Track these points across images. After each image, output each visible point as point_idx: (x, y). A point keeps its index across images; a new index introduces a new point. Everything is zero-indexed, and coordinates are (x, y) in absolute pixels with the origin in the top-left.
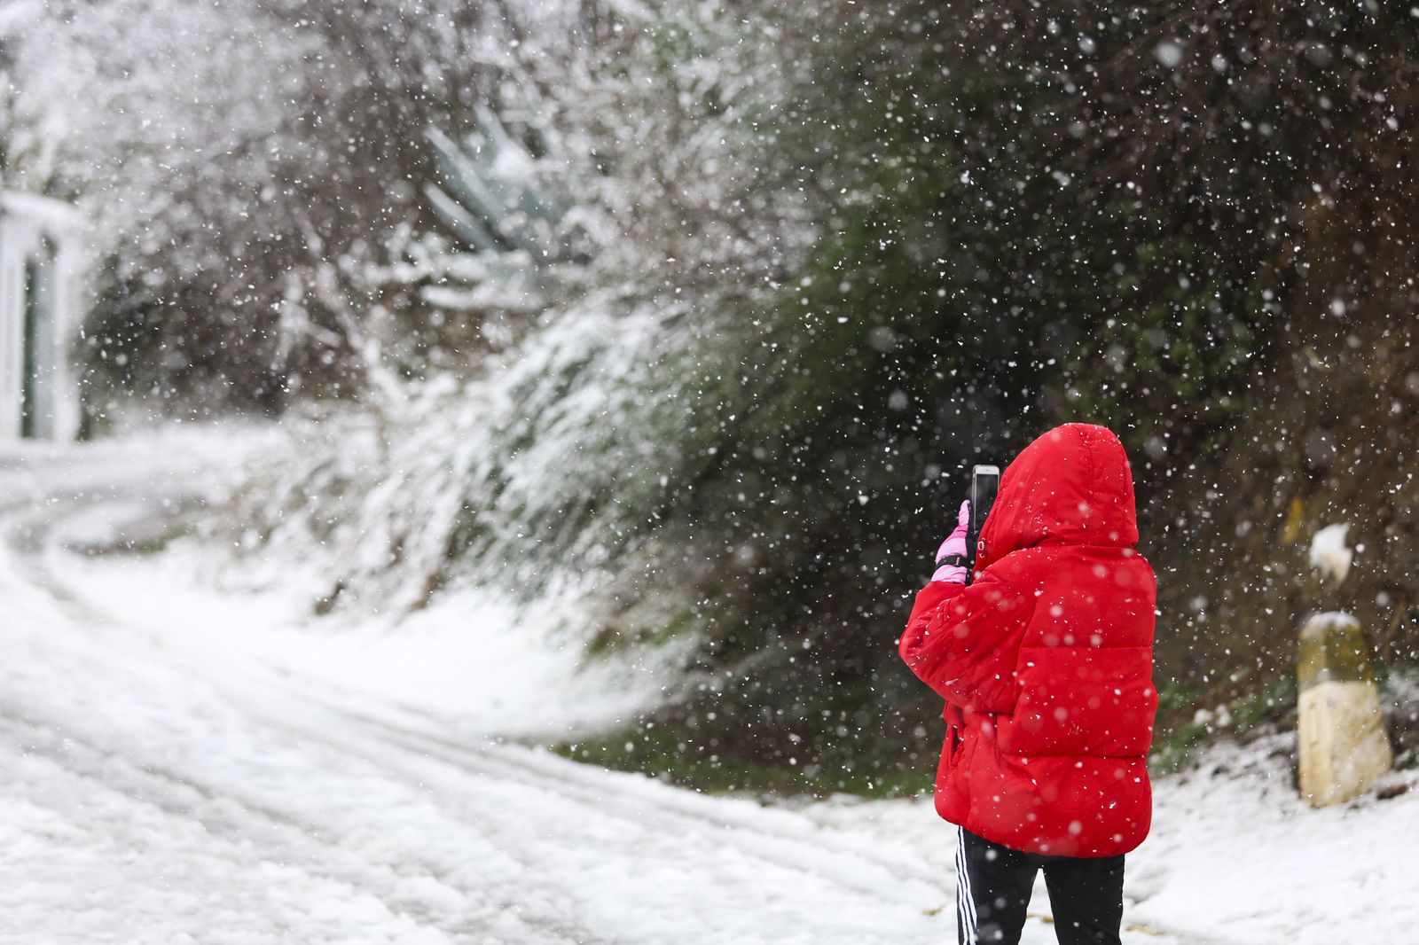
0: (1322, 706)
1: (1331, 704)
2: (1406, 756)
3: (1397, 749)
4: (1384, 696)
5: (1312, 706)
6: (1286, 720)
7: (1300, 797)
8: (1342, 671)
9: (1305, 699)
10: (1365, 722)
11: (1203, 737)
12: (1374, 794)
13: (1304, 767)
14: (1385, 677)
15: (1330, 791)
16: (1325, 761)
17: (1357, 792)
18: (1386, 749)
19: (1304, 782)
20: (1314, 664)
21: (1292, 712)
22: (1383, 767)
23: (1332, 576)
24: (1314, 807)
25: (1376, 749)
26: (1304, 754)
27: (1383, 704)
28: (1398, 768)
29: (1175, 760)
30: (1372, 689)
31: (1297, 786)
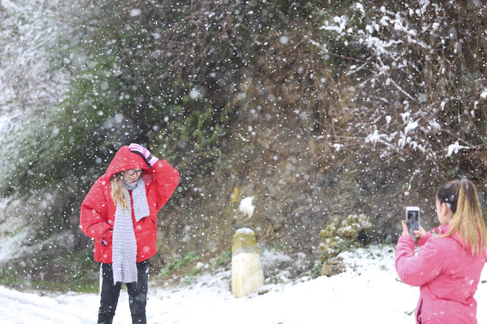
0: (240, 260)
1: (243, 260)
2: (269, 279)
3: (266, 277)
4: (262, 258)
5: (237, 261)
6: (228, 266)
7: (232, 294)
8: (246, 249)
9: (234, 258)
10: (255, 267)
11: (199, 272)
12: (257, 293)
13: (233, 284)
14: (263, 251)
15: (241, 292)
16: (240, 281)
17: (251, 292)
18: (262, 277)
19: (233, 288)
20: (236, 246)
21: (230, 263)
22: (261, 284)
24: (236, 297)
25: (259, 276)
26: (233, 279)
27: (262, 261)
28: (265, 284)
29: (189, 280)
30: (257, 255)
31: (230, 290)
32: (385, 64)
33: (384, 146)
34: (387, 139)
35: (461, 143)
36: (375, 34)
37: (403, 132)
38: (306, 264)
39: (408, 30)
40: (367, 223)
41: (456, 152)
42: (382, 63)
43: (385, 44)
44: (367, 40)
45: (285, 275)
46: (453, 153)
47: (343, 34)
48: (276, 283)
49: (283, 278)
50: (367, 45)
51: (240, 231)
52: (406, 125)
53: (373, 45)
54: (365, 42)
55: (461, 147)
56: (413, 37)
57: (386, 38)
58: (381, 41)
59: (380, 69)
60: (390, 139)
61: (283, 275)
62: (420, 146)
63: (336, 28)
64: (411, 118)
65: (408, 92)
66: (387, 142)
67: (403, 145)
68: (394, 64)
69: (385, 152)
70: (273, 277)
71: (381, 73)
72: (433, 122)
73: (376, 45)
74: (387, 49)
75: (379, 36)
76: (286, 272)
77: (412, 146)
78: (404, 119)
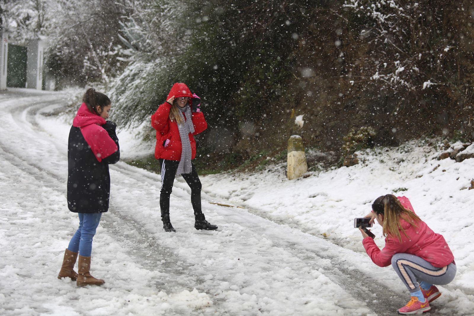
0: (292, 156)
1: (294, 156)
2: (311, 168)
3: (309, 166)
4: (306, 155)
5: (290, 156)
6: (285, 159)
7: (287, 177)
8: (297, 149)
9: (289, 154)
10: (302, 160)
11: (269, 163)
12: (303, 177)
13: (288, 170)
14: (308, 150)
15: (293, 175)
16: (292, 169)
17: (299, 176)
18: (306, 166)
19: (288, 174)
20: (291, 146)
22: (305, 171)
23: (300, 126)
24: (290, 179)
25: (304, 167)
26: (288, 168)
27: (306, 156)
28: (309, 171)
29: (261, 168)
30: (304, 153)
31: (286, 175)
32: (385, 30)
33: (383, 82)
34: (385, 78)
35: (432, 81)
36: (378, 10)
37: (395, 74)
38: (334, 158)
39: (399, 7)
40: (373, 132)
41: (428, 86)
42: (383, 29)
43: (385, 17)
44: (372, 14)
45: (321, 166)
46: (427, 87)
47: (357, 10)
48: (315, 171)
49: (320, 167)
50: (372, 17)
51: (292, 137)
52: (397, 69)
53: (377, 17)
54: (371, 15)
55: (431, 83)
56: (402, 12)
57: (386, 13)
58: (382, 15)
59: (382, 32)
60: (387, 78)
61: (320, 165)
62: (406, 83)
63: (352, 6)
64: (401, 65)
65: (400, 48)
66: (385, 79)
67: (395, 82)
68: (390, 29)
69: (384, 87)
70: (313, 166)
71: (382, 35)
72: (414, 67)
73: (379, 17)
74: (385, 19)
75: (380, 11)
76: (322, 164)
77: (401, 82)
78: (396, 65)
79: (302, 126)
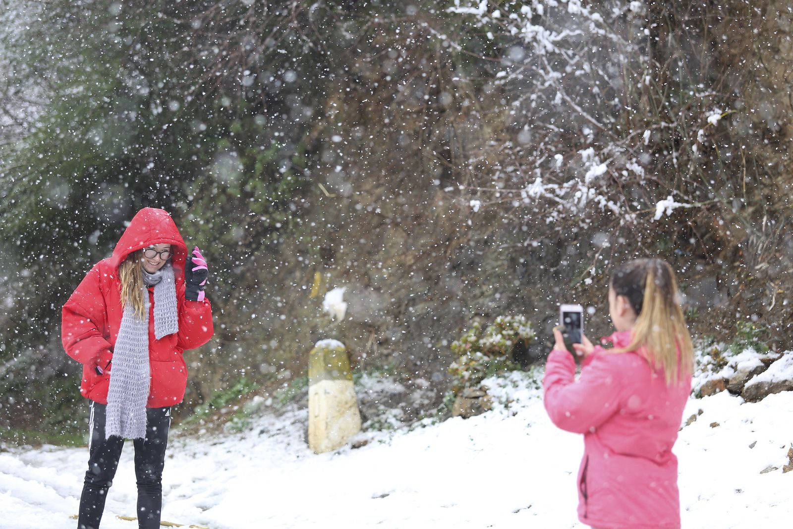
0: (321, 392)
1: (326, 393)
2: (369, 423)
3: (364, 418)
4: (357, 389)
5: (316, 394)
6: (303, 402)
7: (308, 447)
8: (333, 374)
9: (312, 389)
10: (346, 403)
11: (258, 411)
12: (350, 446)
13: (311, 430)
14: (360, 377)
15: (324, 443)
16: (322, 426)
17: (340, 444)
18: (358, 419)
19: (311, 438)
20: (315, 369)
21: (305, 399)
22: (356, 431)
23: (336, 317)
24: (316, 453)
25: (352, 419)
26: (311, 423)
27: (357, 393)
28: (364, 430)
29: (240, 425)
30: (351, 383)
31: (307, 441)
32: (555, 69)
33: (552, 203)
34: (558, 191)
35: (676, 199)
36: (536, 20)
37: (583, 182)
38: (428, 398)
39: (591, 13)
40: (528, 330)
41: (669, 212)
42: (549, 68)
43: (555, 37)
44: (523, 30)
45: (395, 416)
46: (665, 212)
47: (485, 20)
48: (380, 430)
49: (392, 420)
50: (524, 38)
51: (321, 344)
52: (587, 170)
53: (535, 39)
54: (520, 32)
55: (677, 205)
56: (598, 25)
57: (556, 26)
58: (548, 32)
59: (546, 77)
60: (562, 193)
61: (392, 415)
62: (611, 204)
63: (473, 11)
64: (597, 158)
65: (592, 116)
66: (557, 196)
67: (584, 202)
68: (568, 69)
69: (555, 214)
70: (376, 419)
71: (547, 84)
72: (632, 163)
73: (539, 37)
74: (555, 43)
75: (543, 24)
76: (397, 411)
77: (599, 202)
78: (584, 159)
79: (341, 316)
